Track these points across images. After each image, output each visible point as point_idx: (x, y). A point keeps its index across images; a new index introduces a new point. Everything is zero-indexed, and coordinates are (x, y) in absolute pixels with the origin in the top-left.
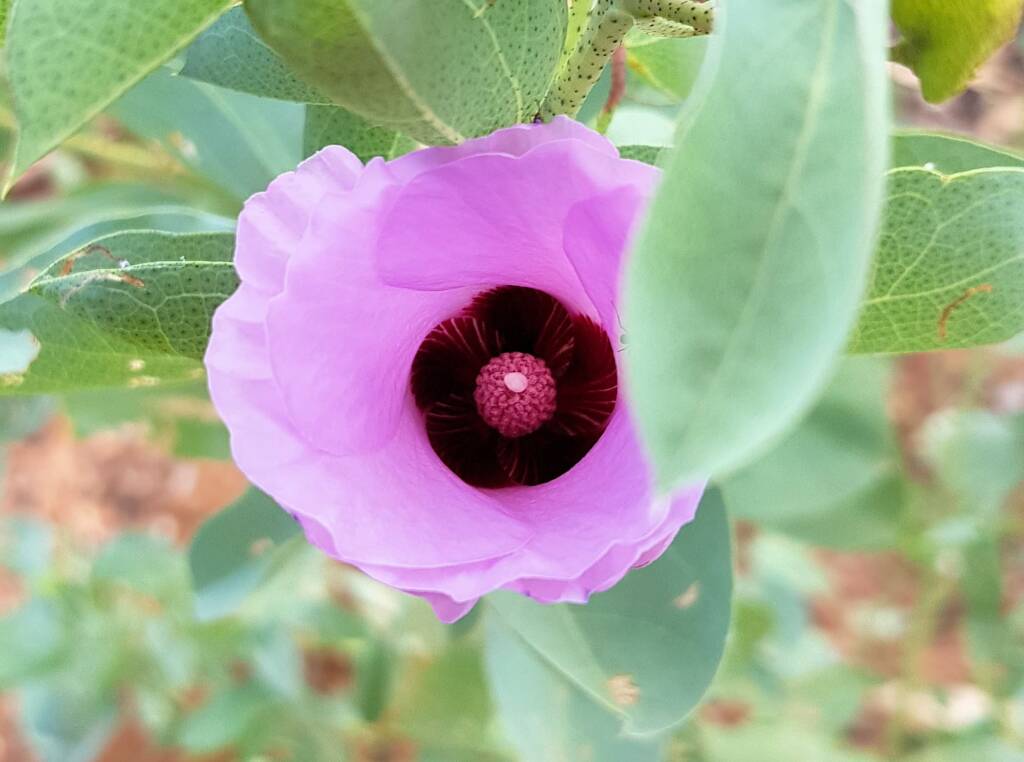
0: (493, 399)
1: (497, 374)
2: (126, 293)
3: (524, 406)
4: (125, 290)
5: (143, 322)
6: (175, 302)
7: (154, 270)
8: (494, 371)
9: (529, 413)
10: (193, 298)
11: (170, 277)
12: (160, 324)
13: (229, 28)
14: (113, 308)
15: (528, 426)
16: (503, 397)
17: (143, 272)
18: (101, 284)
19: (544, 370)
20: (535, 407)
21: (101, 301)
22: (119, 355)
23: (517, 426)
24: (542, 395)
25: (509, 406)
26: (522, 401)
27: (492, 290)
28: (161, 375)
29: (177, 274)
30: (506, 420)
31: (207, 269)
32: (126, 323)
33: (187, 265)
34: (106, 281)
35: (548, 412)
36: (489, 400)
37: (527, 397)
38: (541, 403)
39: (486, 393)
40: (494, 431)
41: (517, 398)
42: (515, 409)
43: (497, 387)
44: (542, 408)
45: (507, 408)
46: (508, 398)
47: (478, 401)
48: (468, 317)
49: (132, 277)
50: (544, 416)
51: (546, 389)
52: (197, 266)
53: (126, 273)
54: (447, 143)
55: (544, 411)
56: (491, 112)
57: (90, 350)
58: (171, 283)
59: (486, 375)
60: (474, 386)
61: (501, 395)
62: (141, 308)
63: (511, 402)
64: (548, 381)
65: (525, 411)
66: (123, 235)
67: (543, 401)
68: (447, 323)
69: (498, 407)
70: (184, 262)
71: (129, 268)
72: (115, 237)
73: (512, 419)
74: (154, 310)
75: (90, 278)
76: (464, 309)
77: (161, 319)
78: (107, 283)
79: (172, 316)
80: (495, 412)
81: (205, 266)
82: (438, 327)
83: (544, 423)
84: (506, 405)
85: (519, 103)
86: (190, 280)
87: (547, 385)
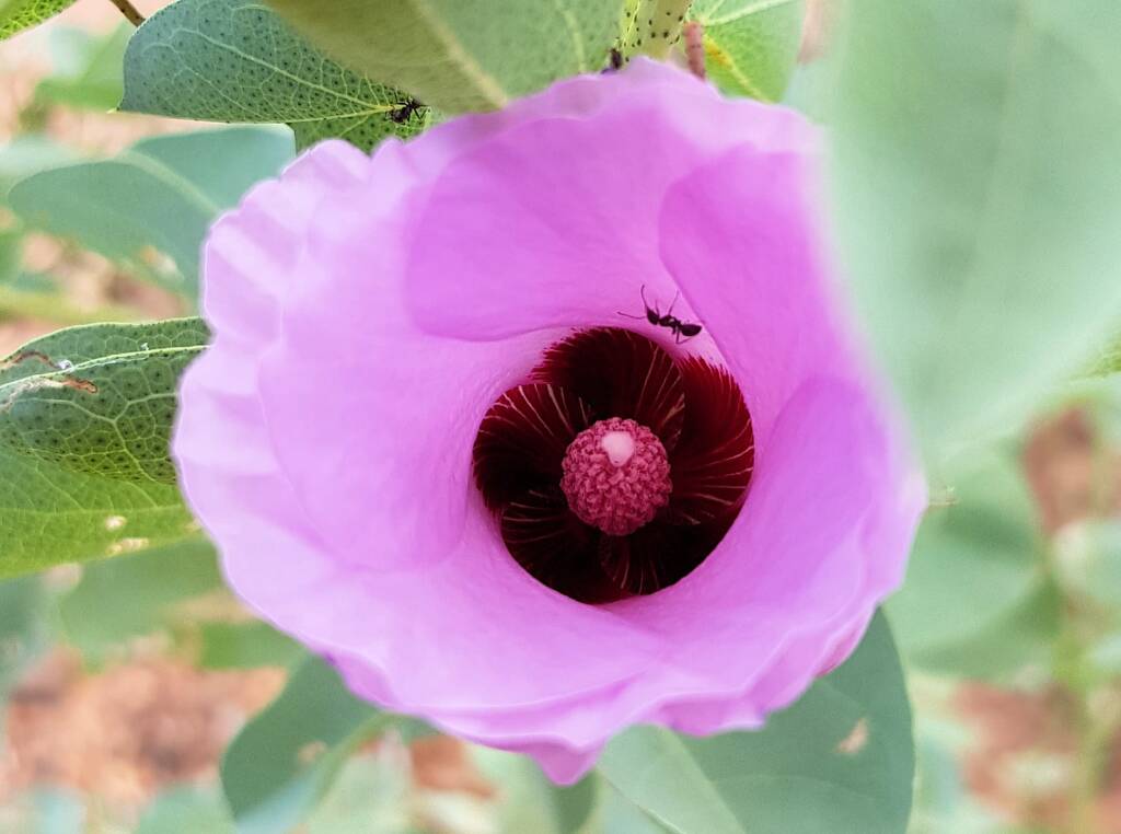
0: (587, 483)
1: (590, 447)
2: (72, 403)
3: (631, 485)
4: (70, 399)
5: (100, 441)
6: (141, 407)
7: (107, 367)
8: (584, 444)
9: (640, 495)
10: (165, 399)
11: (127, 374)
12: (123, 441)
13: (174, 31)
14: (56, 427)
15: (639, 514)
16: (602, 477)
17: (92, 371)
18: (36, 395)
19: (651, 435)
20: (646, 485)
21: (39, 419)
22: (90, 512)
23: (624, 517)
24: (654, 467)
25: (611, 487)
26: (628, 478)
27: (568, 340)
28: (149, 535)
29: (140, 369)
30: (609, 509)
31: (180, 357)
32: (77, 445)
33: (151, 355)
34: (42, 390)
35: (663, 495)
36: (582, 484)
37: (634, 472)
38: (652, 479)
39: (578, 476)
40: (593, 531)
41: (621, 475)
42: (621, 491)
43: (591, 464)
44: (655, 487)
45: (609, 491)
46: (608, 475)
47: (567, 491)
48: (539, 381)
49: (77, 380)
50: (659, 499)
51: (658, 459)
52: (166, 355)
53: (69, 376)
54: (487, 106)
55: (658, 492)
56: (543, 61)
57: (50, 510)
58: (132, 382)
59: (574, 454)
60: (560, 473)
61: (598, 474)
62: (96, 422)
63: (613, 481)
64: (659, 448)
65: (633, 492)
66: (65, 333)
67: (656, 476)
68: (513, 393)
69: (597, 492)
70: (148, 352)
71: (73, 369)
72: (53, 337)
73: (617, 506)
74: (114, 422)
75: (20, 389)
76: (535, 370)
77: (125, 433)
78: (44, 392)
79: (140, 427)
80: (593, 500)
81: (177, 353)
82: (502, 399)
83: (658, 508)
84: (606, 487)
85: (580, 52)
86: (158, 375)
87: (659, 454)
